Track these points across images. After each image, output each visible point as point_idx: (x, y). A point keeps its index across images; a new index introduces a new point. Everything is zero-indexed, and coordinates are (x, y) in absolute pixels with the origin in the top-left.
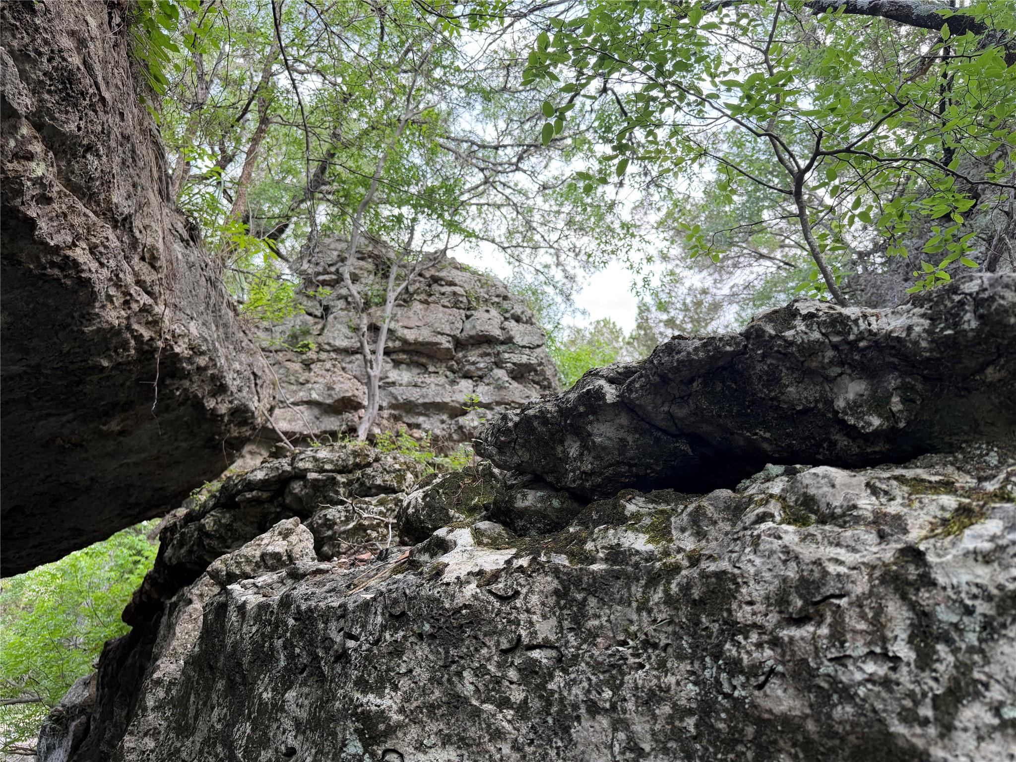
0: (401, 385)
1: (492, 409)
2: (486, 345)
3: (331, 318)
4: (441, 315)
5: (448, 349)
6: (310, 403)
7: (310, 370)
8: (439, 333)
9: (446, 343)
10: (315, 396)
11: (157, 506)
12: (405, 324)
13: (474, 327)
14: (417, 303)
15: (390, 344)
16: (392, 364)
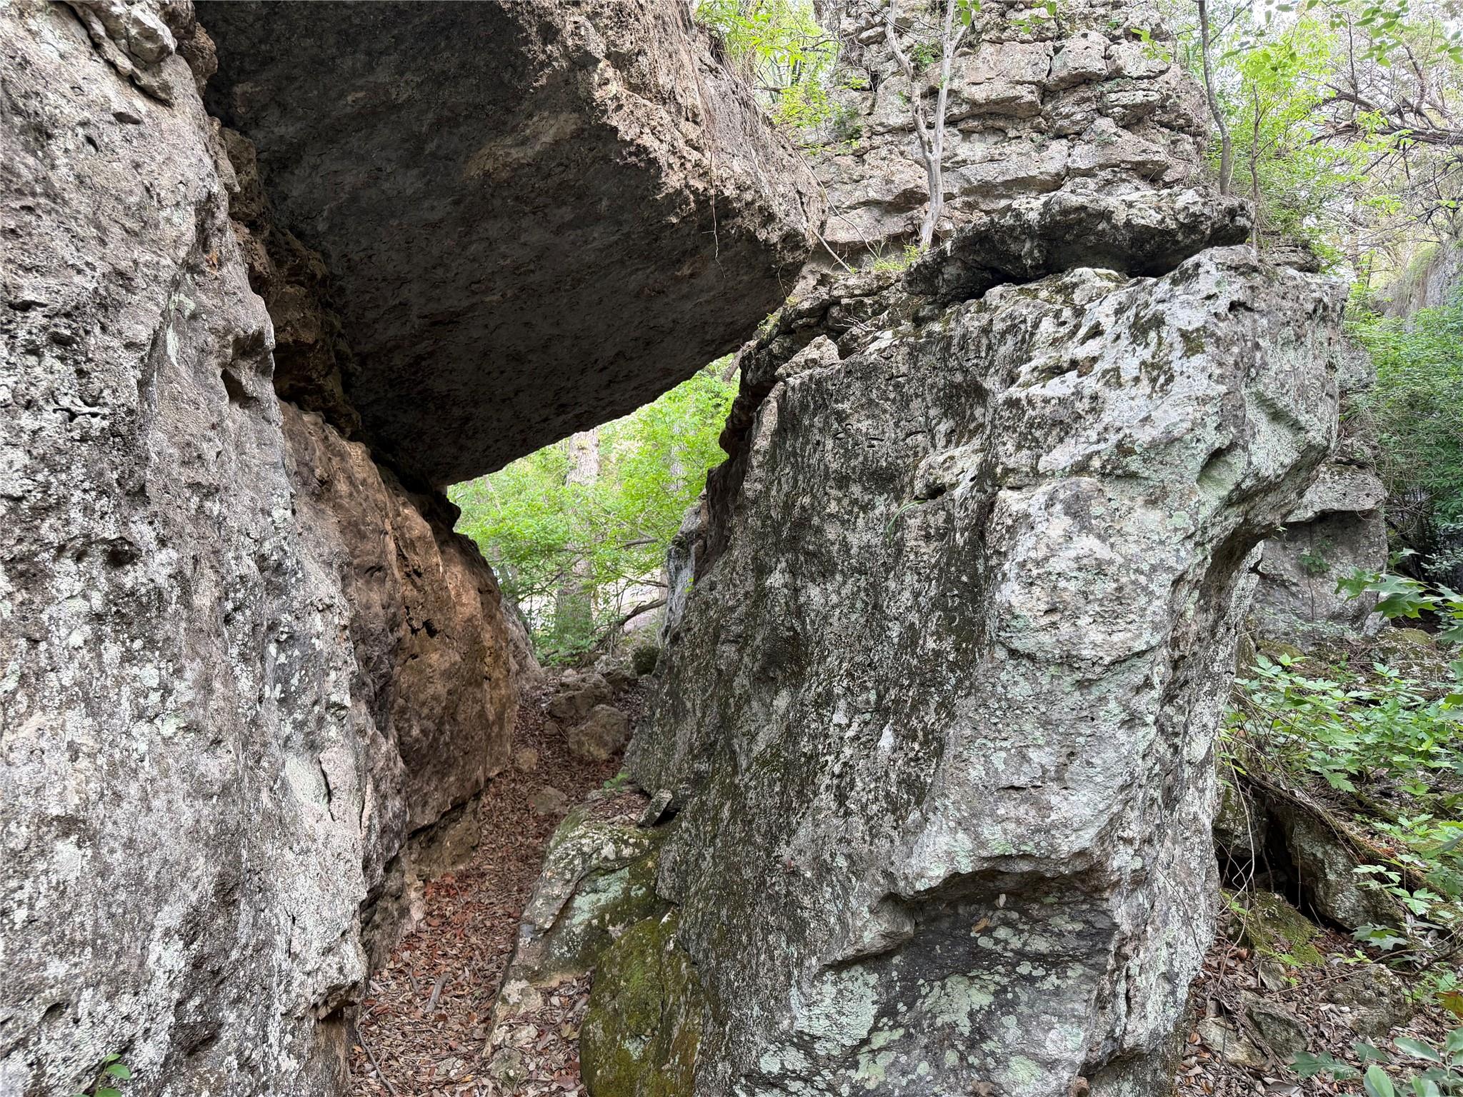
0: (973, 162)
1: (1095, 176)
2: (1083, 88)
3: (881, 88)
4: (1019, 56)
5: (1031, 103)
6: (868, 204)
7: (864, 161)
8: (1018, 83)
9: (1027, 95)
10: (872, 195)
11: (731, 341)
12: (973, 79)
13: (1065, 64)
14: (987, 45)
15: (956, 110)
16: (960, 136)
